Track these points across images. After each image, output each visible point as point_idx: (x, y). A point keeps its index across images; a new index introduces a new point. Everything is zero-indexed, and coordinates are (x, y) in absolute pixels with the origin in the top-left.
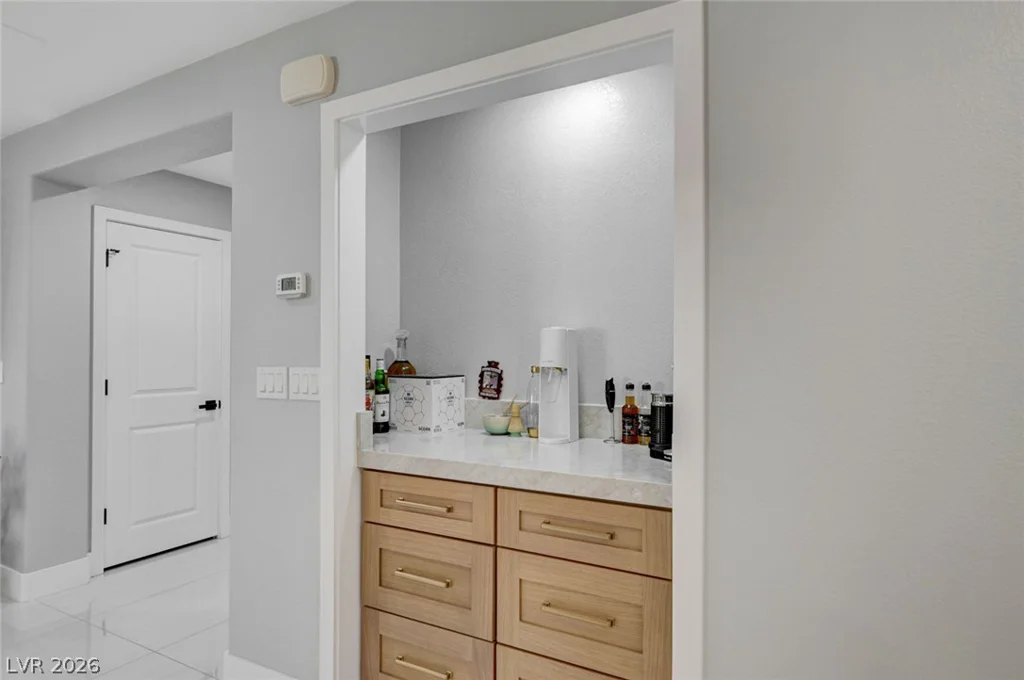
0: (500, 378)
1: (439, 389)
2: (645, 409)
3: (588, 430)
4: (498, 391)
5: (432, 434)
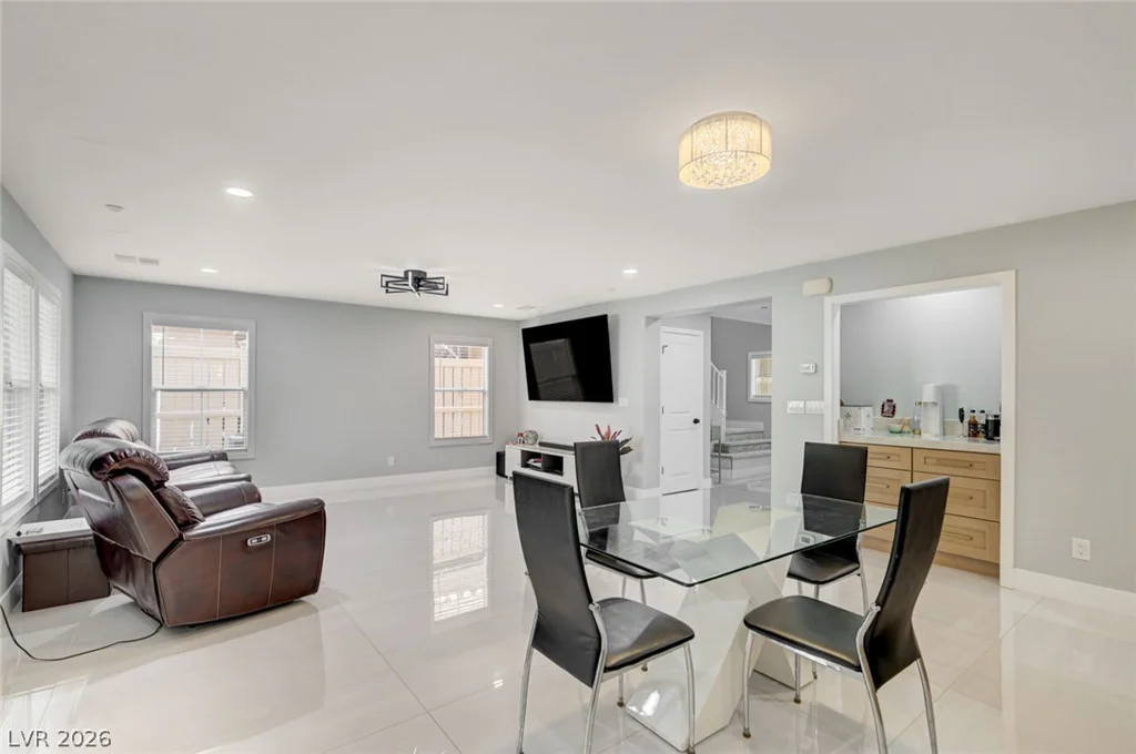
0: (894, 407)
1: (864, 411)
2: (982, 421)
3: (948, 431)
4: (893, 413)
5: (861, 432)
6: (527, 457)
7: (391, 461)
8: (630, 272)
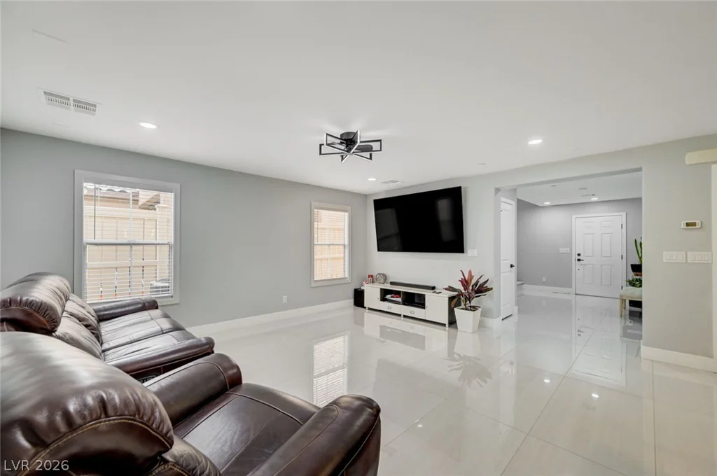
6: (384, 294)
7: (285, 299)
8: (535, 142)
